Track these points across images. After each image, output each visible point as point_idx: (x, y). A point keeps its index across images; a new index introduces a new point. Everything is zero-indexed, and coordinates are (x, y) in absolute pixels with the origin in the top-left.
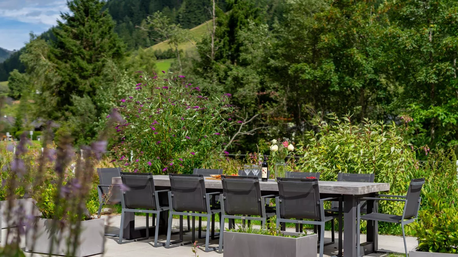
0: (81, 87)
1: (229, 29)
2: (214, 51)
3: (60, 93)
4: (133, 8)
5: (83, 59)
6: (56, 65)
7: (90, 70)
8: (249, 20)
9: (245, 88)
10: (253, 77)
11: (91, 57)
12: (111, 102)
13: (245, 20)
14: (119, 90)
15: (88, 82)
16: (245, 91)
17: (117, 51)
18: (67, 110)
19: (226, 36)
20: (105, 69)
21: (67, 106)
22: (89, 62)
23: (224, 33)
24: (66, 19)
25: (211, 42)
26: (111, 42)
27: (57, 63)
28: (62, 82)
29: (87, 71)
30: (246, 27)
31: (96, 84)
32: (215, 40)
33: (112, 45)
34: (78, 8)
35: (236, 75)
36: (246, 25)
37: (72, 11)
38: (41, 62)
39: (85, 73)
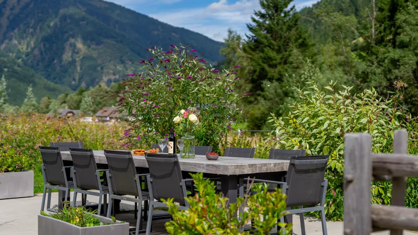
0: (269, 75)
1: (389, 14)
2: (375, 35)
3: (253, 81)
4: (343, 5)
5: (273, 49)
6: (250, 56)
7: (278, 59)
8: (408, 3)
9: (400, 70)
10: (410, 58)
11: (280, 47)
12: (294, 87)
13: (405, 4)
14: (302, 76)
15: (277, 70)
16: (400, 72)
17: (303, 42)
18: (259, 95)
19: (386, 20)
20: (290, 58)
21: (258, 92)
22: (279, 51)
23: (385, 18)
24: (259, 15)
25: (371, 27)
26: (297, 34)
27: (251, 54)
28: (255, 71)
29: (275, 60)
30: (405, 10)
31: (283, 71)
32: (375, 25)
33: (298, 36)
34: (268, 5)
35: (393, 57)
36: (406, 9)
37: (264, 8)
38: (237, 54)
39: (274, 62)
